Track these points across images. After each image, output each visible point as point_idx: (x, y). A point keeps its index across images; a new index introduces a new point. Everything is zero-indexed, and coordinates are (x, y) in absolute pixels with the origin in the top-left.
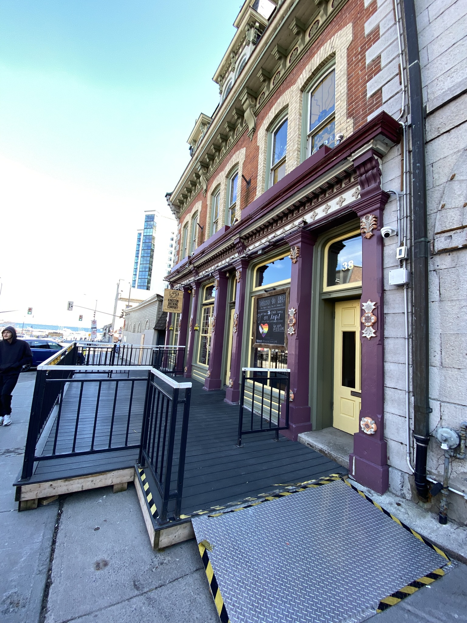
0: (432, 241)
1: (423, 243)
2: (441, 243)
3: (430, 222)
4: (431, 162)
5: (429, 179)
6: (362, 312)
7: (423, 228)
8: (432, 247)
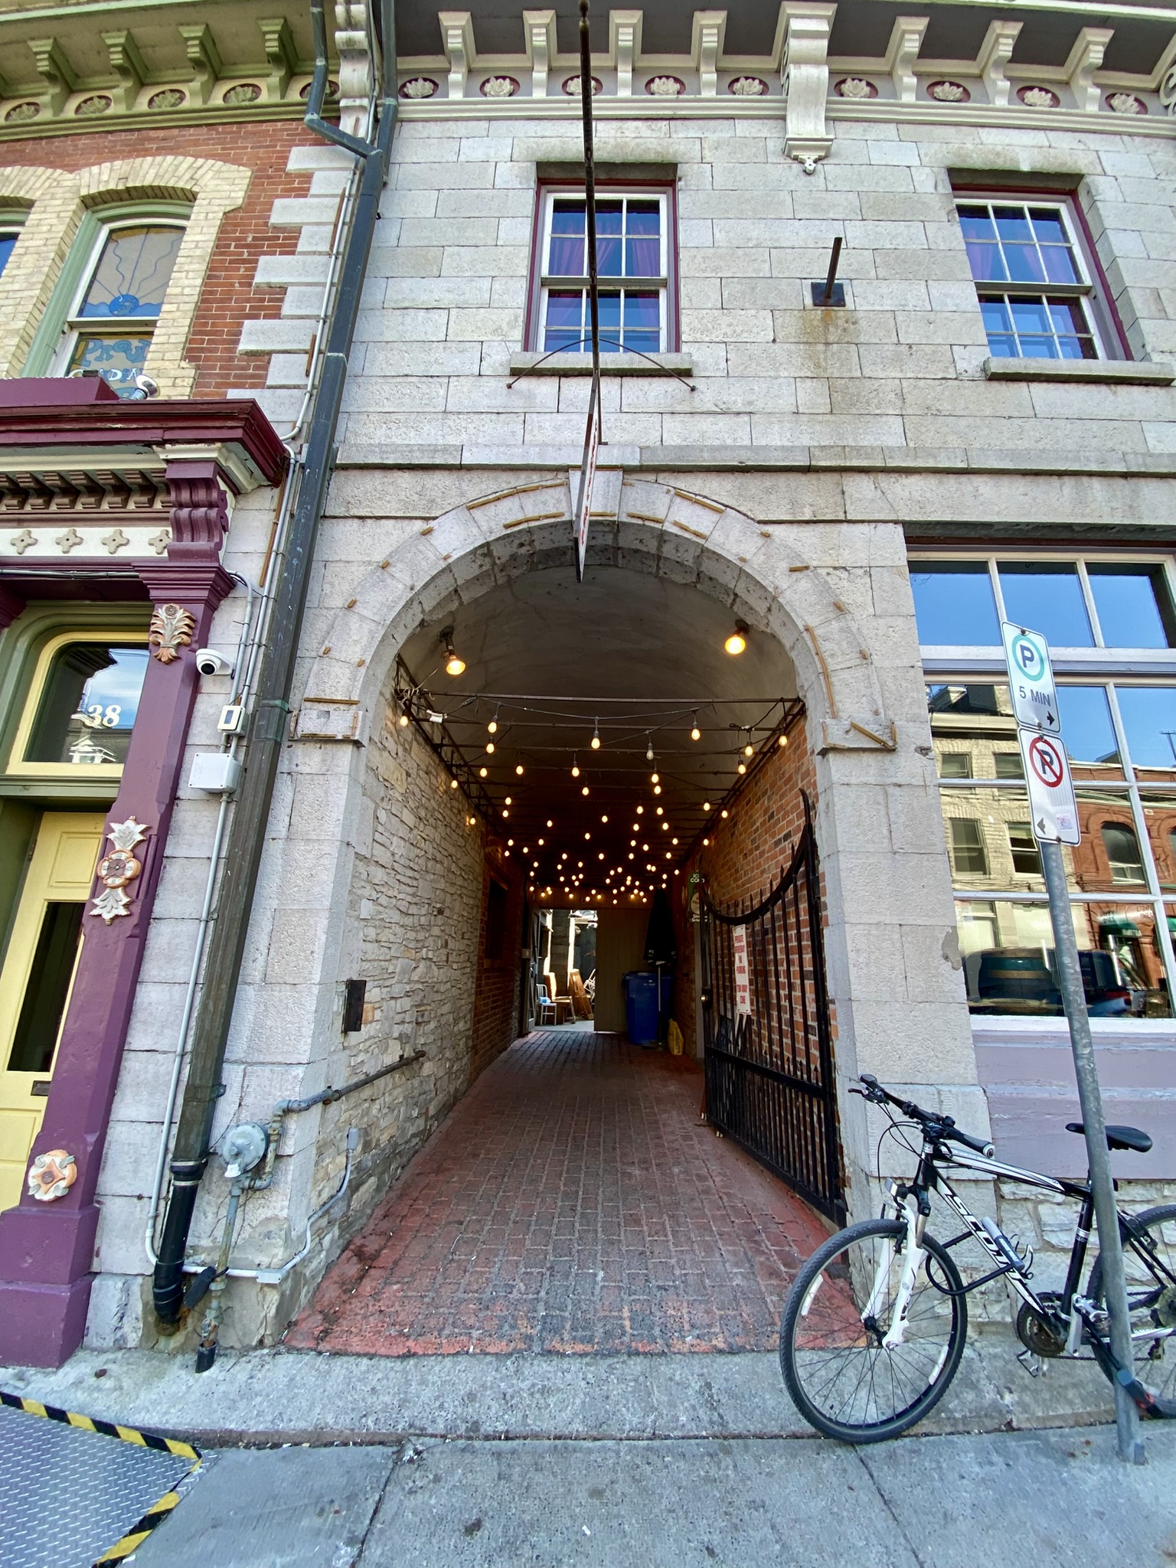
0: (295, 713)
1: (277, 711)
2: (310, 722)
3: (299, 673)
4: (325, 558)
5: (314, 587)
6: (107, 845)
7: (283, 679)
8: (293, 724)
